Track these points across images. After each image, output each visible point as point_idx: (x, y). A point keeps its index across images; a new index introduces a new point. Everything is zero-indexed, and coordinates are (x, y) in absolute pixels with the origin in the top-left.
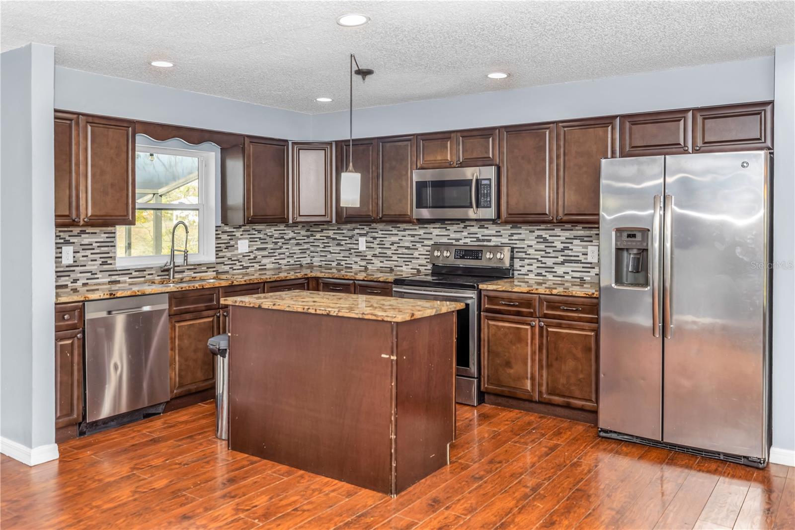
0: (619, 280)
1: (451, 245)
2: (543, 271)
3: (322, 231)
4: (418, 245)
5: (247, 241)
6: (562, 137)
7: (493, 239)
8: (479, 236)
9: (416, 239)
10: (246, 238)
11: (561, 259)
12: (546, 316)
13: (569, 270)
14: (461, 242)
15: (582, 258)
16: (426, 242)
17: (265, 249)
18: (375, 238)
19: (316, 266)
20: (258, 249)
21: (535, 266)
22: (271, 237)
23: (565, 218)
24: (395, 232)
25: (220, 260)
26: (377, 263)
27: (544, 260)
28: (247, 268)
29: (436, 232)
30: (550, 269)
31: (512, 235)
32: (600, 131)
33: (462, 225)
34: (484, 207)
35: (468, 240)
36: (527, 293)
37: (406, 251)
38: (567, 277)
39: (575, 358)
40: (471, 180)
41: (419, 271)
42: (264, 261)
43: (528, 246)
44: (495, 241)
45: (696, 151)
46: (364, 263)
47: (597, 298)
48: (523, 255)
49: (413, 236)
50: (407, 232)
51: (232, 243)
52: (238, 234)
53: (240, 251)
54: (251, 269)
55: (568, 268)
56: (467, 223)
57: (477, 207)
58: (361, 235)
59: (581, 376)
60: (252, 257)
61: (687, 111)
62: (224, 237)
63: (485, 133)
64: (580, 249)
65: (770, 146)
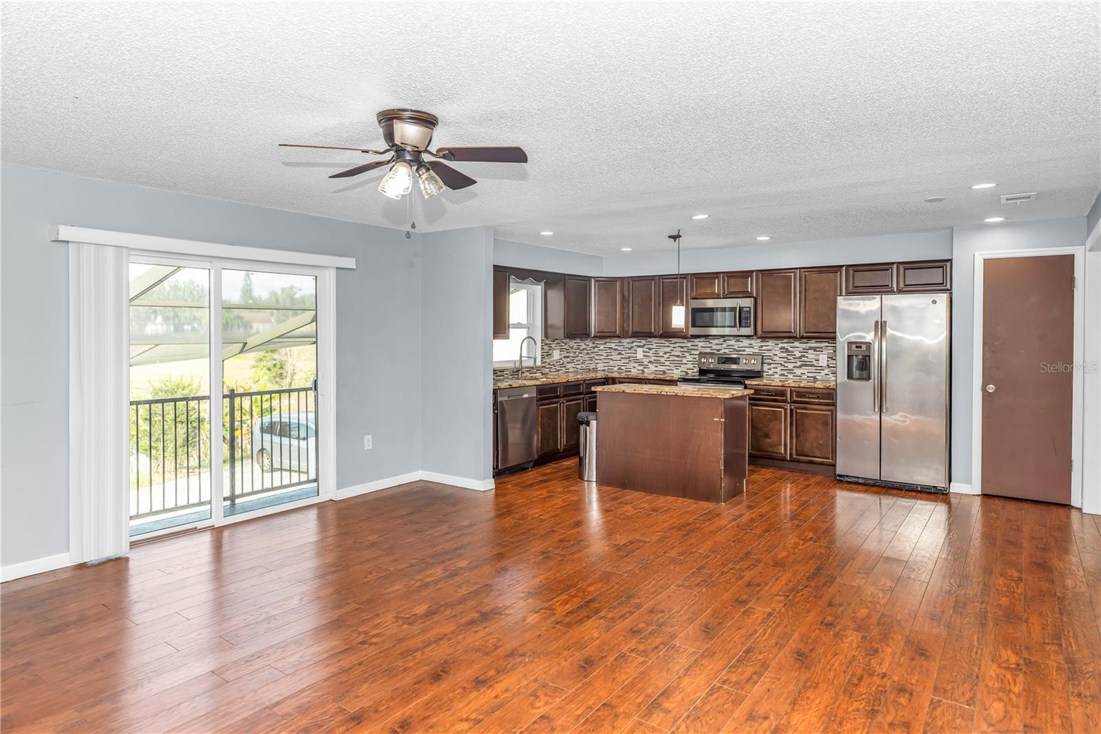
0: (850, 376)
1: (714, 353)
2: (785, 373)
3: (605, 343)
4: (686, 354)
5: (558, 351)
6: (803, 279)
7: (747, 349)
8: (736, 347)
9: (685, 349)
10: (558, 349)
11: (799, 364)
12: (795, 402)
13: (805, 372)
14: (721, 352)
15: (815, 363)
16: (693, 352)
17: (568, 357)
18: (650, 349)
19: (600, 370)
20: (565, 357)
21: (779, 369)
22: (572, 348)
23: (805, 335)
24: (667, 344)
25: (544, 365)
26: (652, 368)
27: (786, 365)
28: (558, 371)
29: (701, 344)
30: (791, 371)
31: (762, 346)
32: (831, 275)
33: (722, 339)
34: (745, 327)
35: (727, 351)
36: (782, 386)
37: (677, 359)
38: (804, 377)
39: (817, 430)
40: (736, 308)
41: (687, 373)
42: (569, 366)
43: (774, 355)
44: (748, 351)
45: (900, 291)
46: (641, 368)
47: (834, 389)
48: (770, 361)
49: (682, 347)
50: (678, 345)
51: (550, 352)
52: (553, 346)
53: (554, 358)
54: (561, 372)
55: (804, 370)
56: (726, 338)
57: (740, 327)
58: (639, 346)
59: (821, 442)
60: (561, 363)
61: (893, 263)
62: (546, 347)
63: (746, 274)
64: (813, 356)
65: (949, 288)
